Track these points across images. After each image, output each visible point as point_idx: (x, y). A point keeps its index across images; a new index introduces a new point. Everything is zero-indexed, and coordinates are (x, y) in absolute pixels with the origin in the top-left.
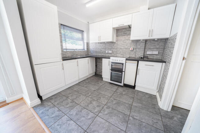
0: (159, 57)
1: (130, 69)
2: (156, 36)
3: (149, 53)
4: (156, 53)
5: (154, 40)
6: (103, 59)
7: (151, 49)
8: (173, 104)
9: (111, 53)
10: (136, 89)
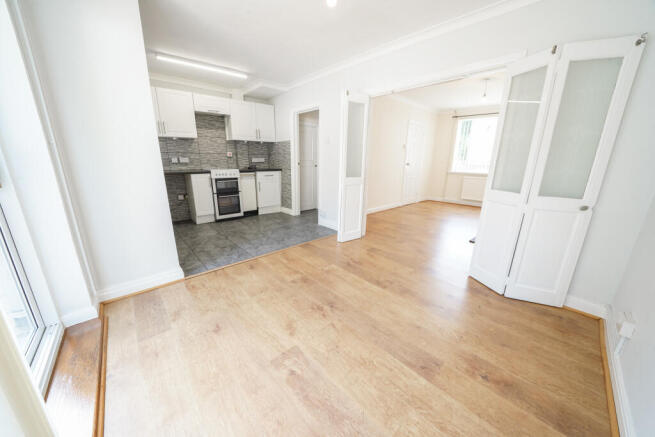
0: (266, 166)
1: (246, 184)
2: (263, 140)
3: (254, 160)
4: (262, 160)
5: (258, 143)
6: (193, 176)
7: (256, 156)
8: (301, 207)
9: (186, 164)
10: (260, 213)
